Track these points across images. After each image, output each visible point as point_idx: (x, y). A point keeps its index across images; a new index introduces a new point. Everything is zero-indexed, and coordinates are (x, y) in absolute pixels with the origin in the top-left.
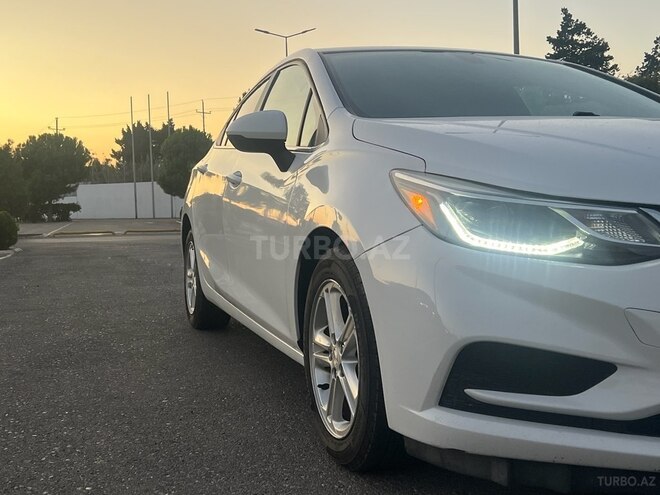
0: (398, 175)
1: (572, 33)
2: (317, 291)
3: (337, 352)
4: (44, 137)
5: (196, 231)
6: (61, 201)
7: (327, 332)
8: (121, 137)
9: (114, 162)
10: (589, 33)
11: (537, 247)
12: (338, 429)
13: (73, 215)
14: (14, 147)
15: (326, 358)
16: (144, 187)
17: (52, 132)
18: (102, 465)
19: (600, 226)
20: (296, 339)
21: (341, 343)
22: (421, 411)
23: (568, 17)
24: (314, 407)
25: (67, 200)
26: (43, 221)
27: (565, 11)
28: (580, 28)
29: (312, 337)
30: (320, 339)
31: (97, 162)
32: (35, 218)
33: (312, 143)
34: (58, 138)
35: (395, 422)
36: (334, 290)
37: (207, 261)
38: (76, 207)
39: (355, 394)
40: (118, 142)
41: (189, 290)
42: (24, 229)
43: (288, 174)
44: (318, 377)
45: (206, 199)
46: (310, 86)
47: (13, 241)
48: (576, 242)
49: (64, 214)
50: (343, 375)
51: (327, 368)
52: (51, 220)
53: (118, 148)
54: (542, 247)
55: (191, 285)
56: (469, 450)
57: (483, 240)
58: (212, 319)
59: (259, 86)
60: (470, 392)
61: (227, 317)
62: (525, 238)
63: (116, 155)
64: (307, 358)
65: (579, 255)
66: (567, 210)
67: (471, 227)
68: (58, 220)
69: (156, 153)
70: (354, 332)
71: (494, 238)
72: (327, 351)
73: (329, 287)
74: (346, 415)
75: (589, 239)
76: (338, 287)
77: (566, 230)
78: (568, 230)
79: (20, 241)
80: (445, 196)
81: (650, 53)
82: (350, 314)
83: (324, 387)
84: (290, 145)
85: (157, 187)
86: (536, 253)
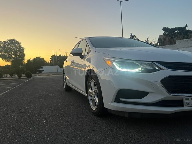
0: (105, 58)
1: (133, 37)
2: (89, 81)
3: (93, 93)
4: (37, 58)
5: (65, 72)
6: (40, 70)
7: (91, 89)
8: (51, 58)
9: (50, 62)
10: (135, 37)
11: (132, 70)
12: (94, 108)
13: (42, 72)
14: (31, 60)
15: (91, 94)
16: (55, 67)
17: (38, 57)
18: (48, 117)
19: (144, 66)
20: (85, 91)
21: (94, 91)
22: (111, 103)
23: (132, 34)
24: (89, 104)
25: (41, 69)
26: (37, 73)
27: (131, 33)
28: (134, 36)
29: (89, 90)
30: (90, 91)
31: (47, 62)
32: (35, 73)
33: (87, 54)
34: (39, 58)
35: (106, 106)
36: (93, 81)
37: (68, 78)
38: (43, 71)
39: (97, 102)
40: (50, 58)
41: (64, 84)
42: (33, 75)
43: (83, 60)
44: (90, 98)
45: (67, 67)
46: (87, 43)
47: (31, 77)
48: (140, 69)
49: (41, 72)
50: (95, 98)
51: (91, 96)
52: (38, 73)
53: (51, 60)
54: (133, 70)
55: (64, 83)
56: (121, 111)
57: (122, 69)
58: (69, 89)
59: (76, 45)
60: (121, 99)
61: (72, 88)
62: (130, 68)
63: (50, 61)
64: (87, 95)
65: (141, 71)
66: (138, 63)
67: (120, 67)
68: (39, 73)
69: (58, 60)
70: (97, 89)
71: (124, 69)
72: (91, 93)
73: (92, 80)
74: (96, 105)
75: (143, 68)
76: (94, 80)
77: (138, 67)
78: (139, 67)
79: (32, 77)
80: (114, 61)
81: (146, 40)
82: (96, 86)
83: (91, 100)
84: (83, 54)
85: (58, 66)
86: (132, 71)
